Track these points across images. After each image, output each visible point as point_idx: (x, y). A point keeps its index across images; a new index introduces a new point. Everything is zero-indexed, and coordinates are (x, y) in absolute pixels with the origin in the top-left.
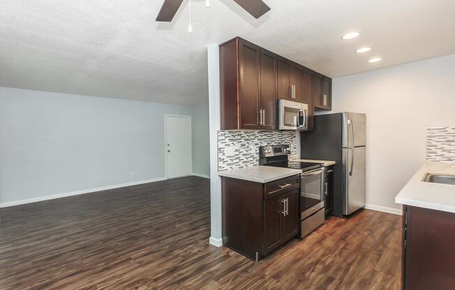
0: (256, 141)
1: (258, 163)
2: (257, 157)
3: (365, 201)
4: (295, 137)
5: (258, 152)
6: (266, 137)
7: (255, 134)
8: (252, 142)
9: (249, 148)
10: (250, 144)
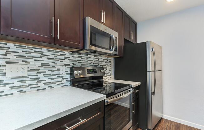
0: (66, 61)
1: (69, 84)
2: (68, 77)
3: (162, 113)
4: (110, 62)
5: (69, 72)
6: (80, 59)
7: (66, 55)
8: (60, 62)
9: (56, 68)
10: (57, 64)
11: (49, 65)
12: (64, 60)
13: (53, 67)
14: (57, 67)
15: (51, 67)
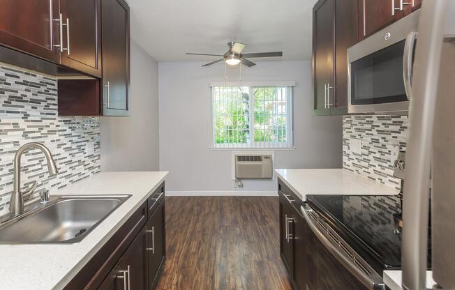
0: (403, 137)
7: (402, 122)
8: (393, 137)
9: (386, 148)
10: (387, 141)
11: (379, 142)
12: (400, 133)
13: (384, 146)
14: (389, 147)
15: (381, 146)
